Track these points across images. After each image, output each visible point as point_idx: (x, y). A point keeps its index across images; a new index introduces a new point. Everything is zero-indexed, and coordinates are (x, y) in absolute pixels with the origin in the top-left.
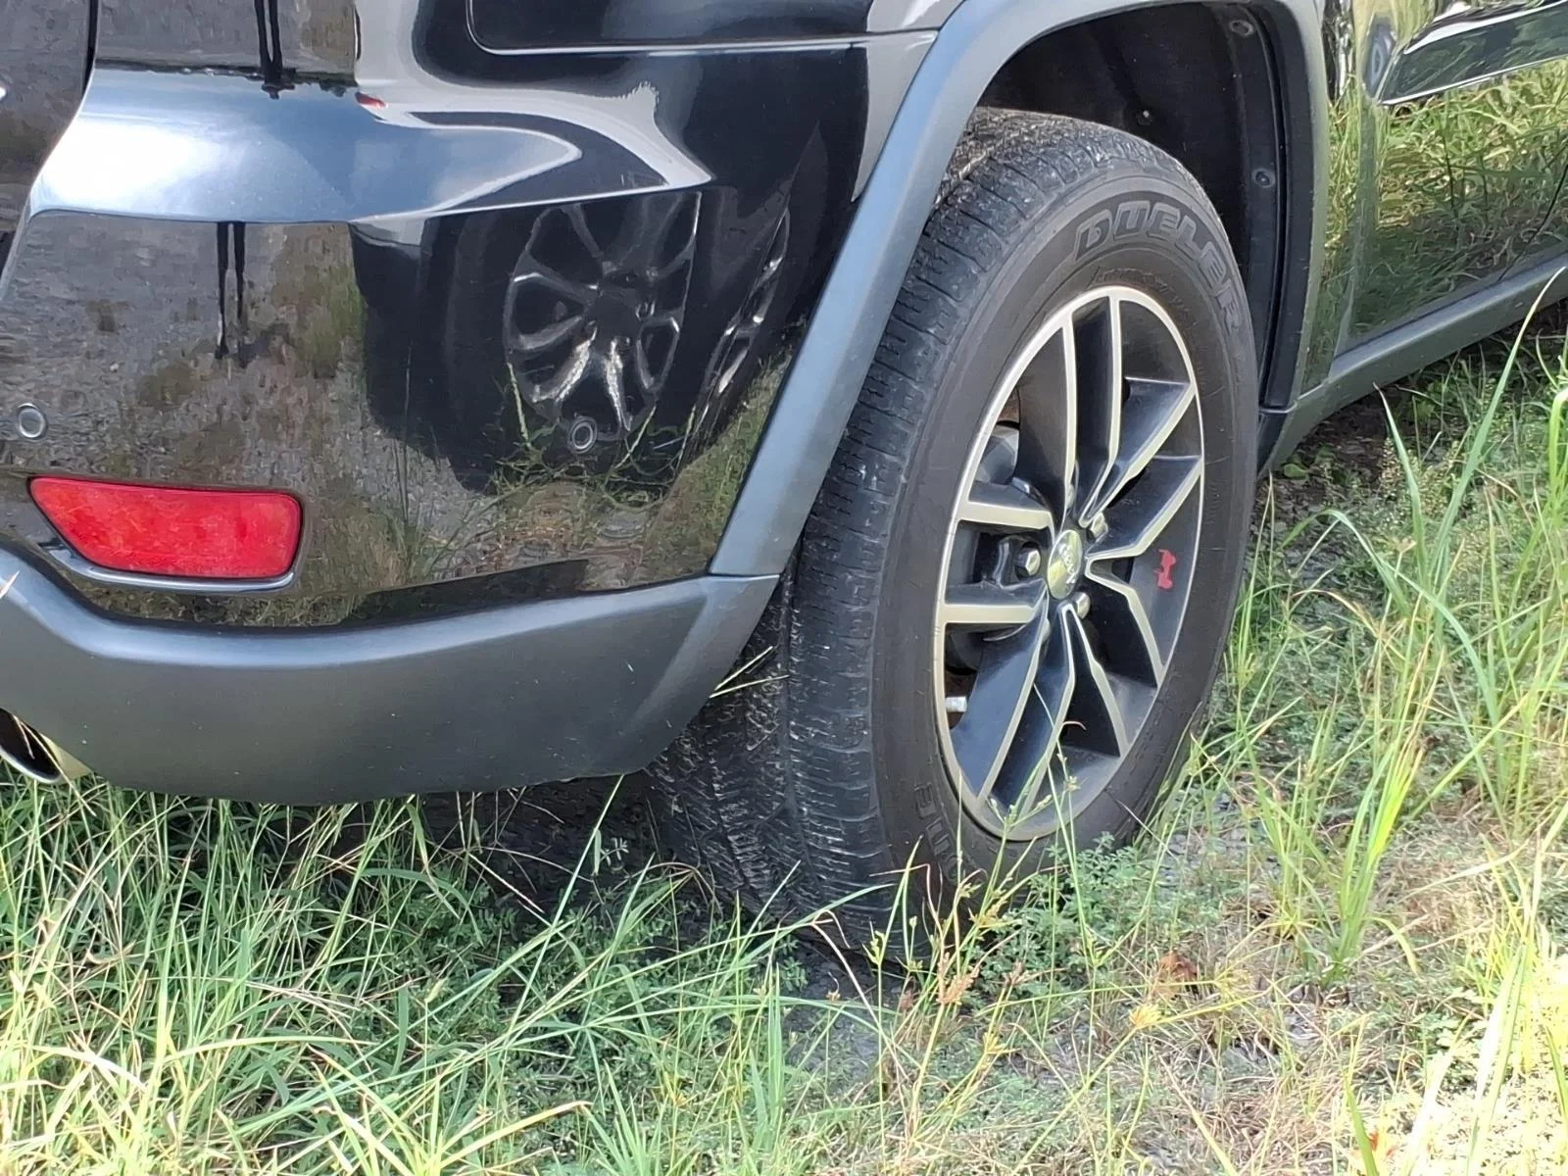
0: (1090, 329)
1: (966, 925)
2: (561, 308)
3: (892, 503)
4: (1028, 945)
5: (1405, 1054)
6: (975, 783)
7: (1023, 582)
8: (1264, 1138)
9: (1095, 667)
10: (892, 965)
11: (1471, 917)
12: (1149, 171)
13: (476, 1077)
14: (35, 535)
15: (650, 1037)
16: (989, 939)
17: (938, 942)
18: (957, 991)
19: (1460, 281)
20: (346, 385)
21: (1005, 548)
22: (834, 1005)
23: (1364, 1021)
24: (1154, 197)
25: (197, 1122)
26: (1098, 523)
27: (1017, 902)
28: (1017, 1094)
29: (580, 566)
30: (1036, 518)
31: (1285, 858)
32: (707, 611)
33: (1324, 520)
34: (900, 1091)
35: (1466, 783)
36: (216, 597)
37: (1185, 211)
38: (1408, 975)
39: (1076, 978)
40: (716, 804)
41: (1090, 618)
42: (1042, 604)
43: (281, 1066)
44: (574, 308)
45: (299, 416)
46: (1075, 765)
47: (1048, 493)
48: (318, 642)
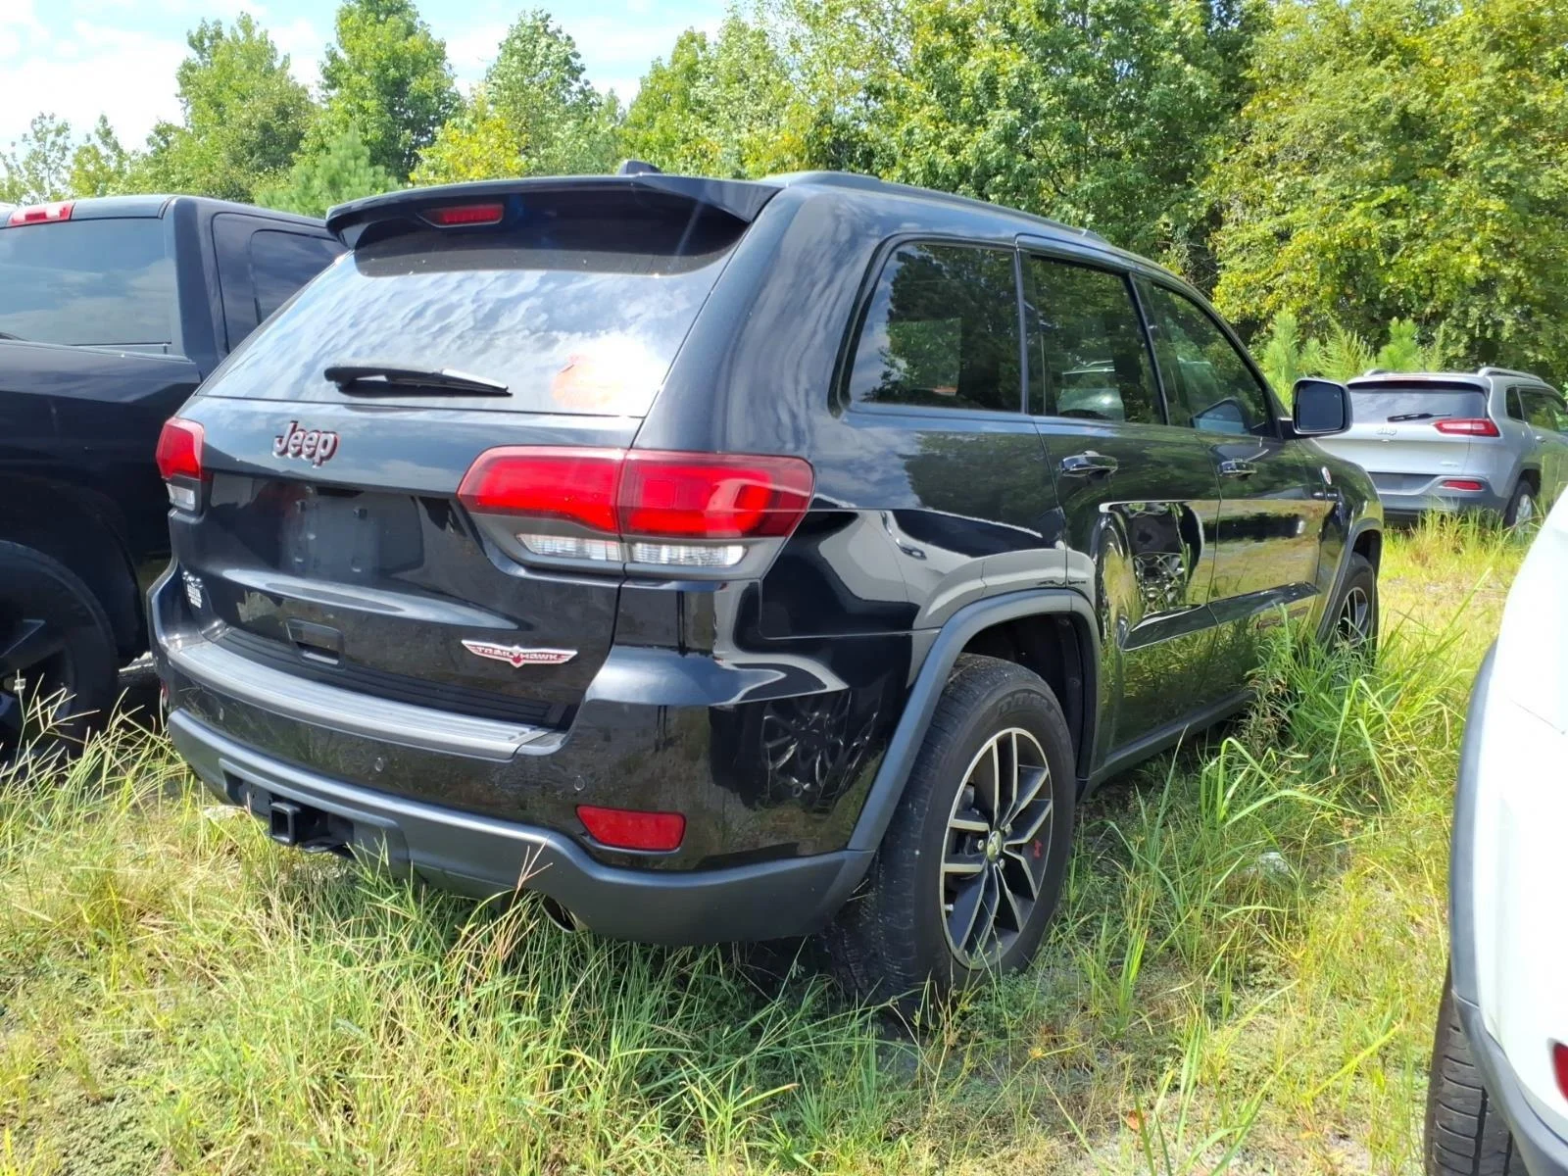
0: (1004, 745)
1: (954, 1008)
2: (781, 731)
3: (923, 819)
4: (982, 1019)
5: (1150, 1073)
6: (957, 943)
7: (978, 856)
8: (1089, 1110)
9: (1008, 891)
10: (924, 1027)
11: (1177, 1012)
12: (1027, 681)
13: (742, 1069)
14: (578, 830)
15: (817, 1056)
16: (964, 1016)
17: (943, 1016)
18: (951, 1039)
19: (1161, 722)
20: (703, 764)
21: (968, 839)
22: (899, 1044)
23: (1130, 1057)
24: (1030, 691)
25: (625, 1086)
26: (1008, 828)
27: (975, 999)
28: (978, 1087)
29: (795, 845)
30: (982, 826)
31: (1093, 981)
32: (845, 866)
33: (1104, 826)
34: (928, 1084)
35: (1171, 948)
36: (644, 856)
37: (1043, 697)
38: (1149, 1037)
39: (1002, 1034)
40: (845, 950)
41: (1006, 870)
42: (985, 863)
43: (658, 1062)
44: (787, 732)
45: (684, 776)
46: (1000, 936)
47: (987, 816)
48: (687, 876)
